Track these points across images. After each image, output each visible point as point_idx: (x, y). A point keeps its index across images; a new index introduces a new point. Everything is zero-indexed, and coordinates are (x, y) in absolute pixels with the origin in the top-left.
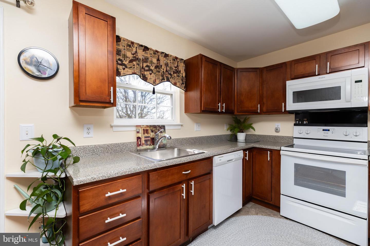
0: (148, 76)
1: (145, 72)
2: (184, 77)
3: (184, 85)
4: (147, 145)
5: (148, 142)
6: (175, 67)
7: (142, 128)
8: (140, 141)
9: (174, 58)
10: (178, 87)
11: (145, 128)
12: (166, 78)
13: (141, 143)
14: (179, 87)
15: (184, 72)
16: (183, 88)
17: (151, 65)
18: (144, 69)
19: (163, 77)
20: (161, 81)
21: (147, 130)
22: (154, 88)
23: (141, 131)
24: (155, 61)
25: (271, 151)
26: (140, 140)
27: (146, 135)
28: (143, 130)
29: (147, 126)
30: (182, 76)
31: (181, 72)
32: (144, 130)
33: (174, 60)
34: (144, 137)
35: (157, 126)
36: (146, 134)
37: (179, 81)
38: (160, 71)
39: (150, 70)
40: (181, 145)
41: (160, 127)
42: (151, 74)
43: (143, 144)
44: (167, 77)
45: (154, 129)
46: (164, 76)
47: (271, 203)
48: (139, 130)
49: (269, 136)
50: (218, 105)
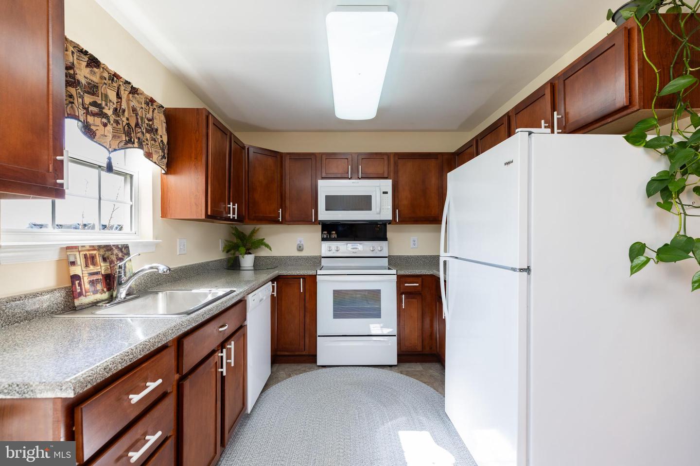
0: (98, 128)
1: (88, 116)
2: (166, 144)
3: (166, 160)
4: (96, 292)
5: (97, 285)
6: (149, 120)
7: (81, 253)
8: (80, 285)
9: (148, 101)
10: (155, 163)
11: (87, 253)
12: (136, 140)
13: (81, 289)
14: (157, 163)
15: (165, 132)
16: (164, 167)
17: (106, 105)
18: (87, 109)
19: (131, 138)
20: (126, 144)
21: (93, 258)
22: (109, 159)
23: (80, 260)
24: (112, 95)
25: (304, 277)
26: (78, 282)
27: (92, 269)
28: (85, 258)
29: (93, 248)
30: (162, 141)
31: (160, 132)
32: (85, 256)
33: (148, 105)
34: (87, 275)
35: (113, 245)
36: (91, 267)
37: (156, 151)
38: (121, 122)
39: (102, 115)
40: (157, 285)
41: (119, 248)
42: (105, 125)
43: (86, 292)
44: (139, 139)
45: (108, 254)
46: (132, 135)
47: (304, 353)
48: (76, 258)
49: (289, 258)
50: (229, 206)
